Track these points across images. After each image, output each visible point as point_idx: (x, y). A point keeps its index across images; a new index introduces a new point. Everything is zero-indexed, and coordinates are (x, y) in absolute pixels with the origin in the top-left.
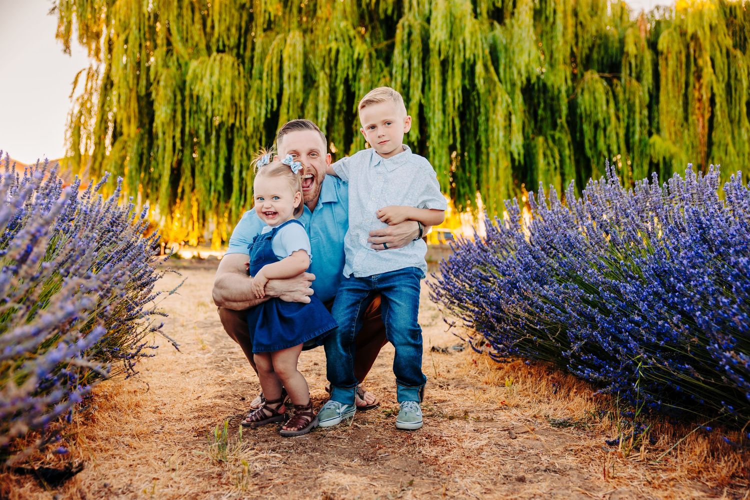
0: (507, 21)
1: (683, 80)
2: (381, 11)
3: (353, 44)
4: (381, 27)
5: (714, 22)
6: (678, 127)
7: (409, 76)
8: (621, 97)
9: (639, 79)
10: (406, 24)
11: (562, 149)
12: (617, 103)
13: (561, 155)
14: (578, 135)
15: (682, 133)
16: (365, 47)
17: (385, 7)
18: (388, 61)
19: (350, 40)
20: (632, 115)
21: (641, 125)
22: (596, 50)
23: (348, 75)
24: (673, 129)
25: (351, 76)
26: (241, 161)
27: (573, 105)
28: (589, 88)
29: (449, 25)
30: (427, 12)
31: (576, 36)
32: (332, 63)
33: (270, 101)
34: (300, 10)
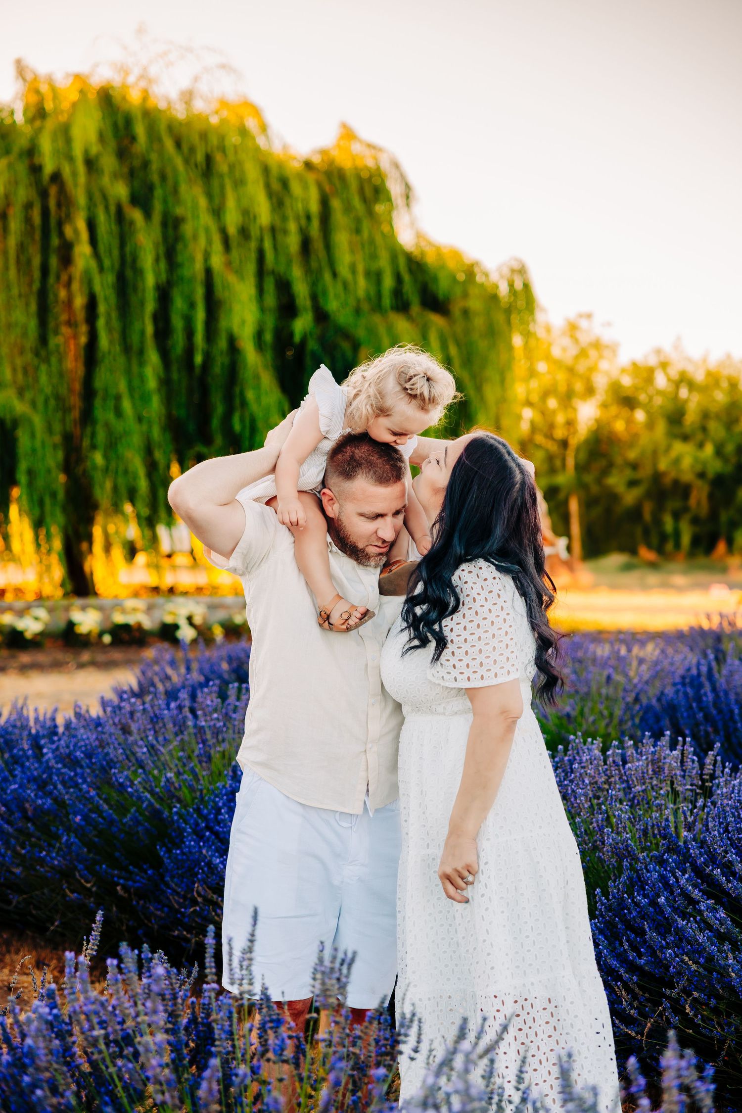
5: (94, 149)
6: (29, 356)
15: (37, 369)
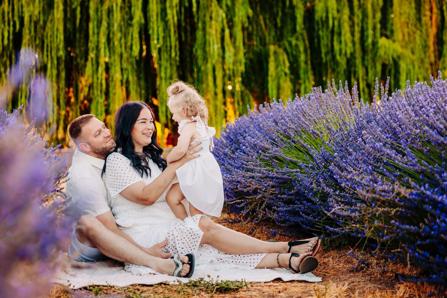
6: (411, 27)
11: (295, 56)
15: (414, 33)
20: (365, 19)
21: (374, 29)
24: (406, 30)
33: (12, 23)
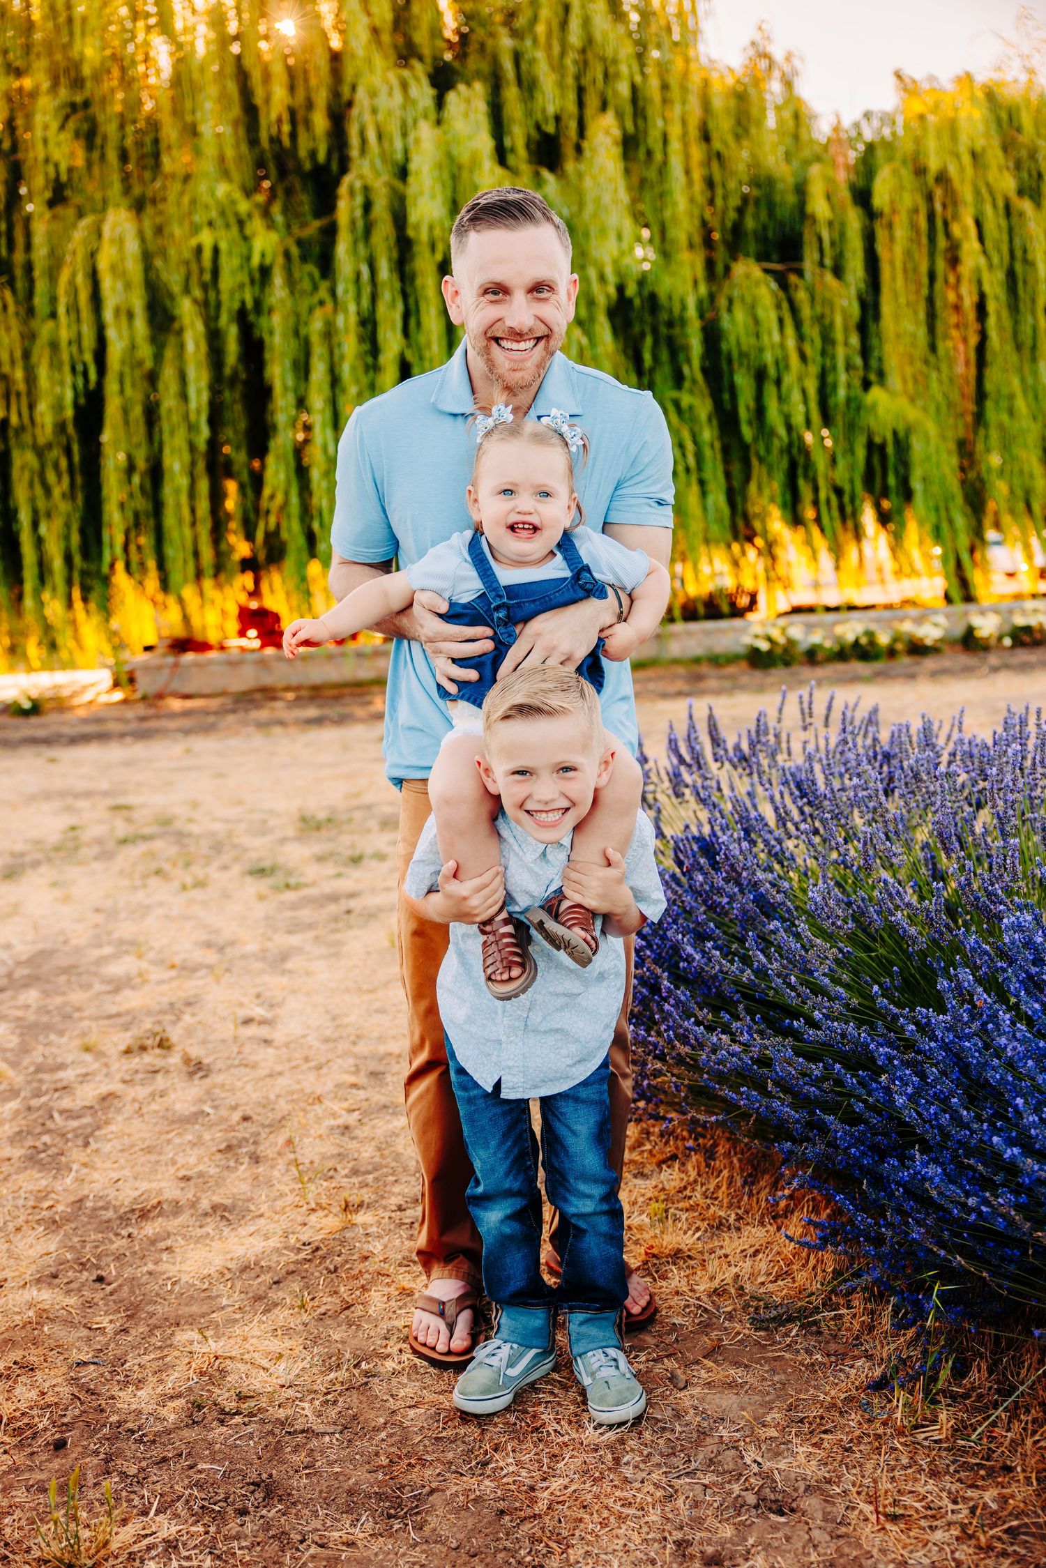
0: (570, 166)
1: (924, 268)
2: (303, 153)
3: (248, 231)
4: (304, 189)
5: (980, 143)
6: (919, 365)
7: (374, 298)
8: (806, 312)
9: (838, 271)
10: (358, 185)
11: (697, 429)
12: (798, 325)
13: (695, 442)
14: (726, 396)
15: (927, 377)
16: (274, 237)
17: (311, 145)
18: (326, 265)
19: (241, 223)
20: (829, 349)
21: (849, 367)
22: (750, 210)
23: (243, 303)
24: (909, 371)
25: (249, 304)
26: (33, 500)
27: (712, 335)
28: (743, 299)
29: (449, 183)
30: (399, 156)
31: (710, 183)
32: (207, 277)
33: (80, 368)
34: (124, 157)
